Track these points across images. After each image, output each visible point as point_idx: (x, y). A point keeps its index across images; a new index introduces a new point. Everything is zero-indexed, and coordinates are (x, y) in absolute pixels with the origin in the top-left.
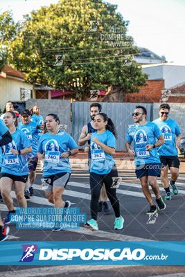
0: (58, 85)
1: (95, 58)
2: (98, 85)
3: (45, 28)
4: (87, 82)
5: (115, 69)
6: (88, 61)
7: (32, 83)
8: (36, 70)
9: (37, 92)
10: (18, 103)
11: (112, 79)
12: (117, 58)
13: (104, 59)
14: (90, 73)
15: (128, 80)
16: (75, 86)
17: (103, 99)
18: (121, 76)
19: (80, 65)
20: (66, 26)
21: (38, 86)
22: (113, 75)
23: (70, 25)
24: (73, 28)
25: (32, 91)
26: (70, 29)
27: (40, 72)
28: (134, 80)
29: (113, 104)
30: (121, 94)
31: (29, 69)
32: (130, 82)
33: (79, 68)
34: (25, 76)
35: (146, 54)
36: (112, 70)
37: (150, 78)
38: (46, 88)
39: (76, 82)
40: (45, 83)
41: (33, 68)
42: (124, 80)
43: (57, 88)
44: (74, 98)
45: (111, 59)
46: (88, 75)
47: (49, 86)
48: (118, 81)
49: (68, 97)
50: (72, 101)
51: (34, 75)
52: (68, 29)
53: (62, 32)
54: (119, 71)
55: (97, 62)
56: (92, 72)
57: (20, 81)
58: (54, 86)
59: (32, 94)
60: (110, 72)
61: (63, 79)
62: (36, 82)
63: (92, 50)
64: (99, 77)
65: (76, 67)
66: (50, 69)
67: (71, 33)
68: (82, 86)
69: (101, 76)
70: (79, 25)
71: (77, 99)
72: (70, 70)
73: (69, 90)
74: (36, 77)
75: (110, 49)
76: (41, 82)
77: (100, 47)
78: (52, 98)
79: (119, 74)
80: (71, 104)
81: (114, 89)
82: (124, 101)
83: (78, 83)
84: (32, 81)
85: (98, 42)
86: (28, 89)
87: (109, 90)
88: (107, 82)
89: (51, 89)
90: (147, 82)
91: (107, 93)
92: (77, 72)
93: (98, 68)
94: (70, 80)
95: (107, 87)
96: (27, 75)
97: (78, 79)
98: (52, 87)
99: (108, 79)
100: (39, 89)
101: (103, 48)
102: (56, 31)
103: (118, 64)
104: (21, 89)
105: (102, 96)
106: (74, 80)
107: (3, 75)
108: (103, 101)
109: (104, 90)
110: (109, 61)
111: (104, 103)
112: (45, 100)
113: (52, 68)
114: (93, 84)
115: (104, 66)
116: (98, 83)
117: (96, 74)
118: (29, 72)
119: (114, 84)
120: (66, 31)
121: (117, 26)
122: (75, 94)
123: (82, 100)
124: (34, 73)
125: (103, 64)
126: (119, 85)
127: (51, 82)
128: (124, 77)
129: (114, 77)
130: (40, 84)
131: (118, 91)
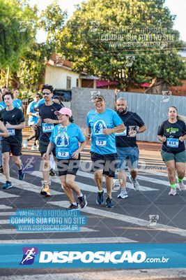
0: (104, 75)
1: (141, 50)
2: (143, 77)
3: (93, 19)
4: (132, 73)
5: (160, 61)
6: (134, 53)
7: (78, 72)
8: (83, 59)
9: (83, 80)
10: (64, 91)
11: (156, 71)
12: (162, 51)
13: (150, 52)
14: (135, 64)
15: (172, 73)
16: (120, 76)
17: (146, 90)
18: (166, 69)
19: (125, 56)
20: (114, 18)
21: (84, 75)
22: (158, 68)
23: (118, 17)
24: (121, 20)
25: (77, 80)
26: (118, 21)
27: (87, 62)
29: (156, 96)
30: (165, 87)
31: (76, 58)
32: (174, 75)
33: (125, 59)
34: (72, 65)
36: (157, 63)
38: (92, 77)
39: (121, 73)
40: (91, 72)
41: (80, 57)
42: (168, 73)
43: (102, 78)
44: (119, 88)
45: (157, 51)
46: (133, 67)
47: (94, 75)
48: (162, 73)
49: (112, 87)
50: (116, 91)
51: (82, 64)
52: (115, 20)
53: (109, 24)
54: (164, 64)
55: (143, 54)
56: (138, 63)
57: (67, 70)
58: (100, 76)
59: (77, 83)
60: (155, 64)
61: (108, 70)
62: (82, 71)
64: (144, 69)
65: (122, 58)
66: (97, 58)
67: (118, 25)
68: (127, 77)
69: (146, 68)
70: (127, 17)
71: (122, 90)
72: (115, 61)
73: (114, 81)
76: (88, 72)
78: (97, 88)
79: (163, 67)
81: (158, 81)
83: (123, 74)
84: (79, 70)
86: (75, 77)
87: (153, 82)
88: (152, 74)
89: (97, 78)
91: (151, 85)
92: (123, 63)
93: (143, 60)
94: (116, 70)
95: (151, 80)
96: (74, 64)
97: (123, 70)
98: (98, 76)
99: (152, 71)
100: (85, 78)
102: (104, 22)
103: (163, 57)
104: (68, 77)
105: (146, 88)
106: (119, 71)
107: (51, 62)
108: (147, 93)
109: (149, 82)
110: (155, 53)
111: (148, 95)
112: (90, 89)
113: (99, 58)
114: (138, 76)
115: (150, 58)
116: (143, 75)
117: (141, 66)
118: (77, 61)
119: (158, 76)
120: (114, 23)
121: (164, 20)
122: (120, 85)
123: (127, 91)
124: (81, 62)
125: (149, 56)
126: (163, 78)
127: (97, 72)
128: (169, 70)
129: (158, 70)
130: (86, 74)
131: (162, 84)
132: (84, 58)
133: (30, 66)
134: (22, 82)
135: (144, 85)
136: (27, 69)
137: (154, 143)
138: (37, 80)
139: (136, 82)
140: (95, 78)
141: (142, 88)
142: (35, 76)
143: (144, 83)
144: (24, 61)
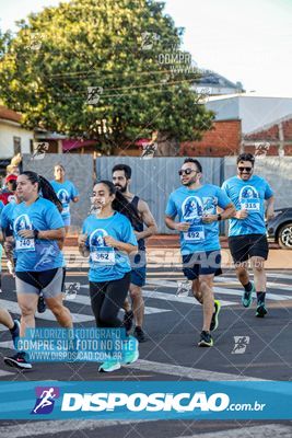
0: (74, 131)
1: (131, 86)
2: (138, 130)
3: (51, 41)
4: (119, 124)
5: (162, 103)
6: (121, 92)
7: (31, 129)
8: (39, 108)
11: (158, 120)
12: (165, 87)
13: (145, 89)
14: (123, 110)
15: (183, 121)
16: (100, 131)
18: (173, 114)
19: (107, 98)
20: (83, 37)
21: (41, 133)
22: (160, 114)
23: (90, 36)
24: (95, 41)
25: (31, 141)
26: (90, 41)
27: (44, 111)
28: (194, 121)
29: (161, 159)
30: (173, 143)
31: (27, 106)
32: (187, 124)
33: (106, 104)
34: (20, 117)
35: (212, 80)
36: (158, 106)
37: (218, 118)
38: (55, 136)
39: (101, 125)
40: (51, 127)
41: (34, 104)
43: (71, 135)
44: (99, 151)
45: (157, 87)
46: (120, 115)
47: (58, 132)
48: (167, 122)
49: (89, 149)
50: (95, 155)
51: (36, 115)
52: (87, 42)
53: (77, 47)
54: (170, 108)
55: (135, 93)
56: (127, 108)
57: (13, 126)
58: (67, 132)
59: (31, 146)
60: (156, 109)
61: (78, 123)
62: (38, 126)
63: (126, 74)
64: (137, 117)
65: (102, 102)
66: (60, 105)
67: (92, 48)
68: (111, 131)
69: (141, 115)
70: (104, 34)
71: (104, 153)
72: (91, 108)
73: (91, 139)
74: (38, 119)
75: (155, 72)
76: (47, 127)
77: (139, 70)
78: (64, 152)
79: (169, 112)
80: (95, 161)
81: (162, 135)
82: (178, 155)
83: (105, 128)
84: (31, 126)
85: (136, 61)
86: (26, 138)
87: (154, 137)
88: (154, 126)
89: (63, 137)
90: (214, 124)
91: (151, 142)
92: (103, 109)
93: (135, 102)
94: (93, 122)
95: (151, 134)
96: (24, 116)
97: (104, 121)
98: (64, 134)
99: (151, 119)
100: (43, 137)
101: (143, 70)
102: (69, 45)
103: (167, 97)
104: (15, 138)
106: (98, 122)
109: (147, 138)
110: (154, 91)
112: (53, 155)
113: (64, 103)
114: (129, 128)
115: (146, 98)
116: (137, 127)
117: (133, 111)
118: (27, 110)
119: (162, 127)
120: (85, 46)
121: (166, 36)
122: (100, 145)
123: (112, 154)
124: (34, 112)
125: (144, 96)
126: (170, 129)
127: (63, 126)
128: (177, 117)
129: (161, 117)
130: (44, 130)
131: (169, 138)
132: (40, 106)
135: (140, 143)
137: (162, 235)
139: (126, 138)
140: (60, 137)
141: (137, 148)
143: (138, 140)
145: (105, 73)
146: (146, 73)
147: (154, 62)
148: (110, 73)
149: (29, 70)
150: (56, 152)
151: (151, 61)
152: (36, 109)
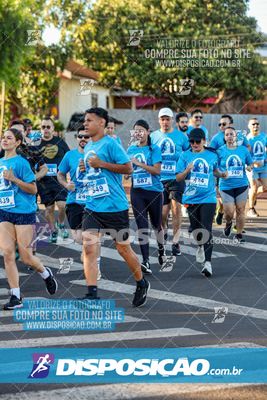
0: (147, 88)
2: (205, 88)
7: (108, 87)
8: (115, 67)
9: (116, 99)
11: (225, 80)
14: (193, 71)
15: (248, 81)
16: (171, 91)
17: (211, 109)
18: (239, 75)
20: (157, 4)
21: (117, 90)
22: (226, 74)
23: (164, 3)
24: (168, 7)
25: (107, 98)
26: (164, 7)
27: (120, 70)
30: (238, 102)
31: (105, 65)
32: (251, 84)
34: (98, 76)
38: (129, 93)
39: (173, 85)
40: (127, 86)
41: (110, 64)
42: (242, 82)
43: (144, 93)
47: (132, 90)
48: (233, 82)
49: (160, 106)
51: (110, 74)
52: (160, 7)
53: (152, 12)
54: (236, 69)
58: (141, 90)
59: (108, 103)
60: (223, 69)
61: (152, 82)
62: (114, 84)
63: (196, 38)
64: (206, 78)
66: (134, 64)
67: (165, 14)
69: (210, 75)
70: (177, 2)
71: (174, 110)
72: (164, 68)
73: (162, 97)
74: (114, 78)
75: (223, 36)
76: (122, 86)
77: (207, 33)
78: (138, 108)
79: (234, 73)
81: (227, 95)
82: (242, 113)
83: (175, 87)
84: (109, 84)
85: (205, 25)
86: (103, 95)
87: (221, 96)
88: (220, 86)
89: (137, 94)
91: (218, 101)
92: (174, 69)
94: (164, 81)
95: (218, 92)
96: (101, 75)
97: (175, 81)
98: (138, 92)
99: (218, 79)
100: (118, 94)
101: (211, 34)
102: (144, 9)
104: (92, 95)
105: (210, 105)
106: (170, 81)
107: (67, 74)
108: (212, 112)
109: (214, 96)
111: (213, 115)
112: (127, 111)
113: (139, 63)
114: (197, 87)
116: (205, 85)
117: (202, 72)
118: (105, 69)
119: (228, 87)
120: (158, 11)
121: (233, 3)
122: (171, 102)
124: (111, 71)
126: (236, 89)
127: (137, 84)
128: (242, 78)
129: (227, 78)
130: (119, 88)
131: (234, 98)
133: (36, 80)
134: (25, 105)
135: (207, 101)
136: (32, 86)
138: (47, 101)
139: (195, 97)
140: (134, 94)
141: (204, 105)
142: (44, 95)
143: (206, 98)
144: (26, 73)
145: (176, 36)
146: (214, 37)
147: (222, 27)
148: (181, 36)
149: (107, 33)
150: (130, 108)
151: (219, 25)
152: (113, 68)
